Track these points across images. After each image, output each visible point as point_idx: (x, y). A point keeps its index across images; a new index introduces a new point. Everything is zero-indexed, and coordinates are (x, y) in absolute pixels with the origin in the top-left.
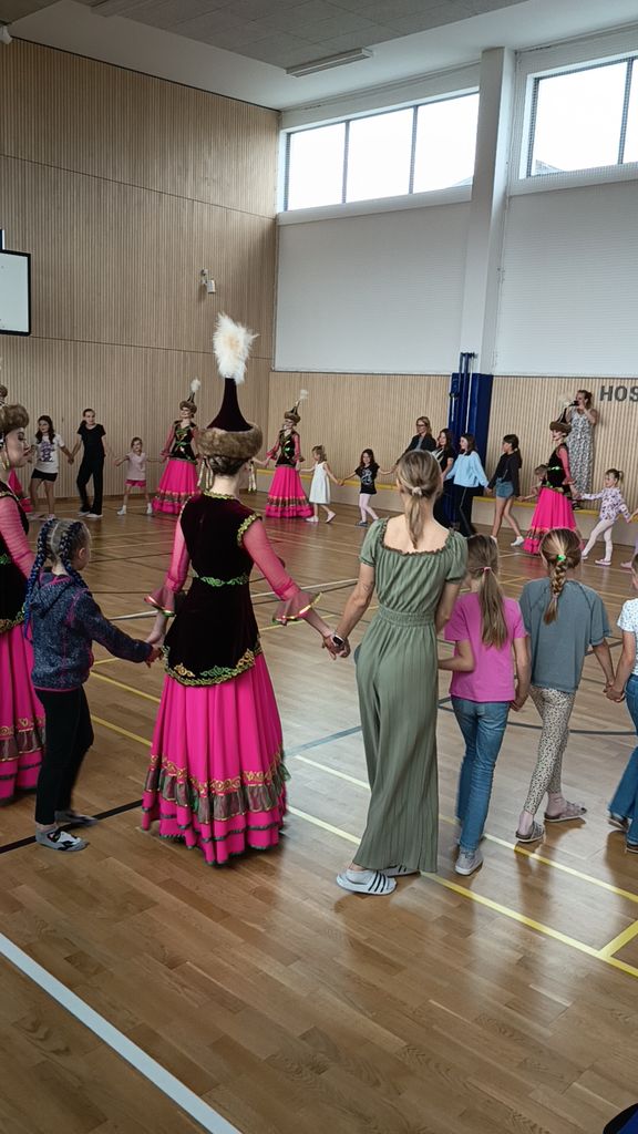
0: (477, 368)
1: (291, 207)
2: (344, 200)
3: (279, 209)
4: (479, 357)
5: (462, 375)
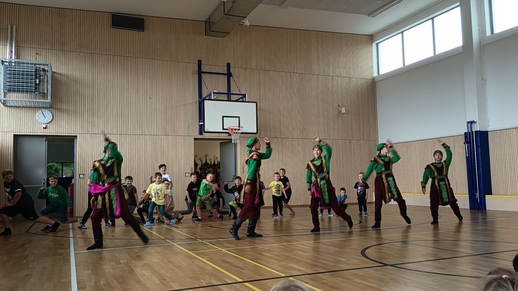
0: (477, 128)
1: (381, 73)
2: (404, 65)
3: (375, 74)
4: (478, 122)
5: (469, 133)
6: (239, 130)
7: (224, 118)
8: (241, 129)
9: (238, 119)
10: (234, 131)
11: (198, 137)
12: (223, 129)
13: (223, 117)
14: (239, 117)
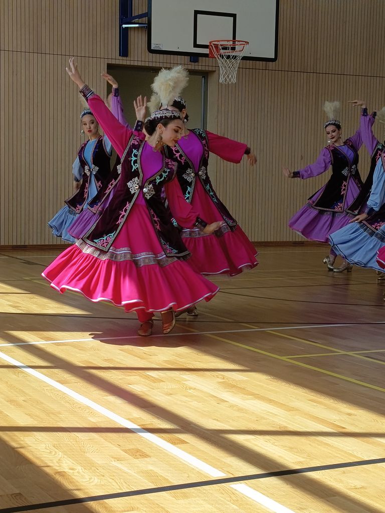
6: (233, 49)
7: (199, 16)
8: (238, 48)
9: (232, 18)
10: (222, 51)
11: (117, 62)
12: (196, 45)
13: (197, 13)
14: (234, 16)
